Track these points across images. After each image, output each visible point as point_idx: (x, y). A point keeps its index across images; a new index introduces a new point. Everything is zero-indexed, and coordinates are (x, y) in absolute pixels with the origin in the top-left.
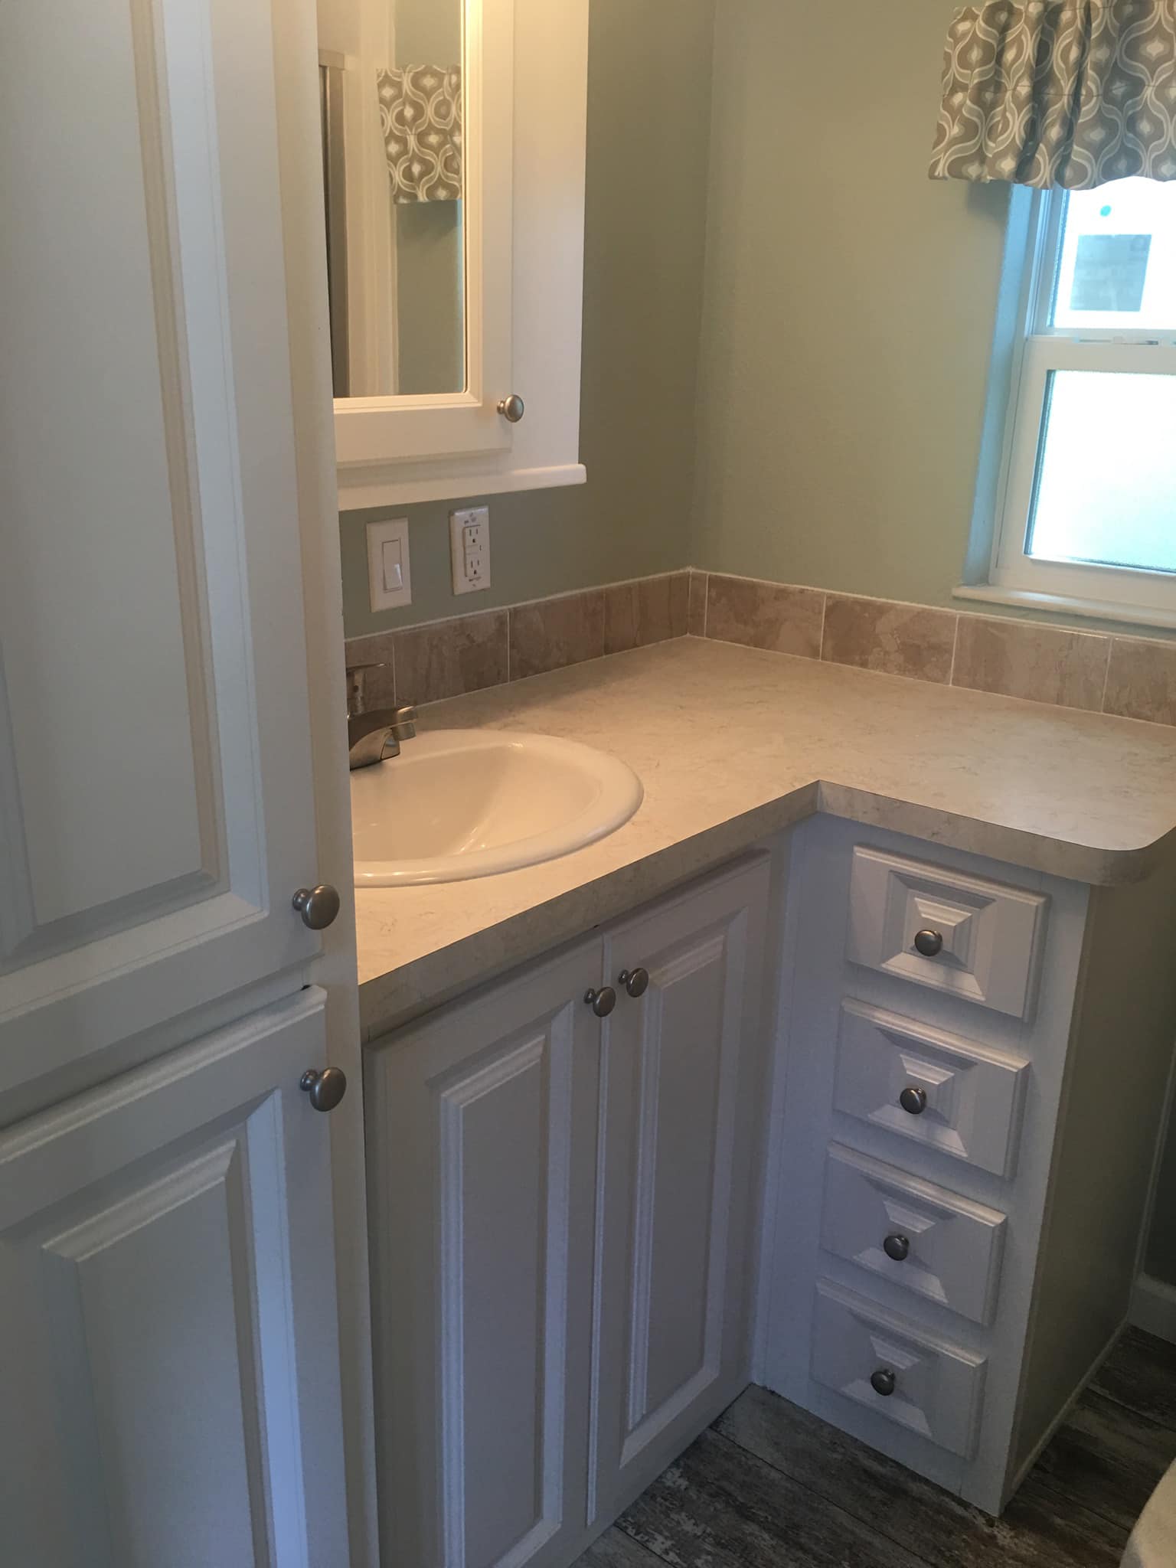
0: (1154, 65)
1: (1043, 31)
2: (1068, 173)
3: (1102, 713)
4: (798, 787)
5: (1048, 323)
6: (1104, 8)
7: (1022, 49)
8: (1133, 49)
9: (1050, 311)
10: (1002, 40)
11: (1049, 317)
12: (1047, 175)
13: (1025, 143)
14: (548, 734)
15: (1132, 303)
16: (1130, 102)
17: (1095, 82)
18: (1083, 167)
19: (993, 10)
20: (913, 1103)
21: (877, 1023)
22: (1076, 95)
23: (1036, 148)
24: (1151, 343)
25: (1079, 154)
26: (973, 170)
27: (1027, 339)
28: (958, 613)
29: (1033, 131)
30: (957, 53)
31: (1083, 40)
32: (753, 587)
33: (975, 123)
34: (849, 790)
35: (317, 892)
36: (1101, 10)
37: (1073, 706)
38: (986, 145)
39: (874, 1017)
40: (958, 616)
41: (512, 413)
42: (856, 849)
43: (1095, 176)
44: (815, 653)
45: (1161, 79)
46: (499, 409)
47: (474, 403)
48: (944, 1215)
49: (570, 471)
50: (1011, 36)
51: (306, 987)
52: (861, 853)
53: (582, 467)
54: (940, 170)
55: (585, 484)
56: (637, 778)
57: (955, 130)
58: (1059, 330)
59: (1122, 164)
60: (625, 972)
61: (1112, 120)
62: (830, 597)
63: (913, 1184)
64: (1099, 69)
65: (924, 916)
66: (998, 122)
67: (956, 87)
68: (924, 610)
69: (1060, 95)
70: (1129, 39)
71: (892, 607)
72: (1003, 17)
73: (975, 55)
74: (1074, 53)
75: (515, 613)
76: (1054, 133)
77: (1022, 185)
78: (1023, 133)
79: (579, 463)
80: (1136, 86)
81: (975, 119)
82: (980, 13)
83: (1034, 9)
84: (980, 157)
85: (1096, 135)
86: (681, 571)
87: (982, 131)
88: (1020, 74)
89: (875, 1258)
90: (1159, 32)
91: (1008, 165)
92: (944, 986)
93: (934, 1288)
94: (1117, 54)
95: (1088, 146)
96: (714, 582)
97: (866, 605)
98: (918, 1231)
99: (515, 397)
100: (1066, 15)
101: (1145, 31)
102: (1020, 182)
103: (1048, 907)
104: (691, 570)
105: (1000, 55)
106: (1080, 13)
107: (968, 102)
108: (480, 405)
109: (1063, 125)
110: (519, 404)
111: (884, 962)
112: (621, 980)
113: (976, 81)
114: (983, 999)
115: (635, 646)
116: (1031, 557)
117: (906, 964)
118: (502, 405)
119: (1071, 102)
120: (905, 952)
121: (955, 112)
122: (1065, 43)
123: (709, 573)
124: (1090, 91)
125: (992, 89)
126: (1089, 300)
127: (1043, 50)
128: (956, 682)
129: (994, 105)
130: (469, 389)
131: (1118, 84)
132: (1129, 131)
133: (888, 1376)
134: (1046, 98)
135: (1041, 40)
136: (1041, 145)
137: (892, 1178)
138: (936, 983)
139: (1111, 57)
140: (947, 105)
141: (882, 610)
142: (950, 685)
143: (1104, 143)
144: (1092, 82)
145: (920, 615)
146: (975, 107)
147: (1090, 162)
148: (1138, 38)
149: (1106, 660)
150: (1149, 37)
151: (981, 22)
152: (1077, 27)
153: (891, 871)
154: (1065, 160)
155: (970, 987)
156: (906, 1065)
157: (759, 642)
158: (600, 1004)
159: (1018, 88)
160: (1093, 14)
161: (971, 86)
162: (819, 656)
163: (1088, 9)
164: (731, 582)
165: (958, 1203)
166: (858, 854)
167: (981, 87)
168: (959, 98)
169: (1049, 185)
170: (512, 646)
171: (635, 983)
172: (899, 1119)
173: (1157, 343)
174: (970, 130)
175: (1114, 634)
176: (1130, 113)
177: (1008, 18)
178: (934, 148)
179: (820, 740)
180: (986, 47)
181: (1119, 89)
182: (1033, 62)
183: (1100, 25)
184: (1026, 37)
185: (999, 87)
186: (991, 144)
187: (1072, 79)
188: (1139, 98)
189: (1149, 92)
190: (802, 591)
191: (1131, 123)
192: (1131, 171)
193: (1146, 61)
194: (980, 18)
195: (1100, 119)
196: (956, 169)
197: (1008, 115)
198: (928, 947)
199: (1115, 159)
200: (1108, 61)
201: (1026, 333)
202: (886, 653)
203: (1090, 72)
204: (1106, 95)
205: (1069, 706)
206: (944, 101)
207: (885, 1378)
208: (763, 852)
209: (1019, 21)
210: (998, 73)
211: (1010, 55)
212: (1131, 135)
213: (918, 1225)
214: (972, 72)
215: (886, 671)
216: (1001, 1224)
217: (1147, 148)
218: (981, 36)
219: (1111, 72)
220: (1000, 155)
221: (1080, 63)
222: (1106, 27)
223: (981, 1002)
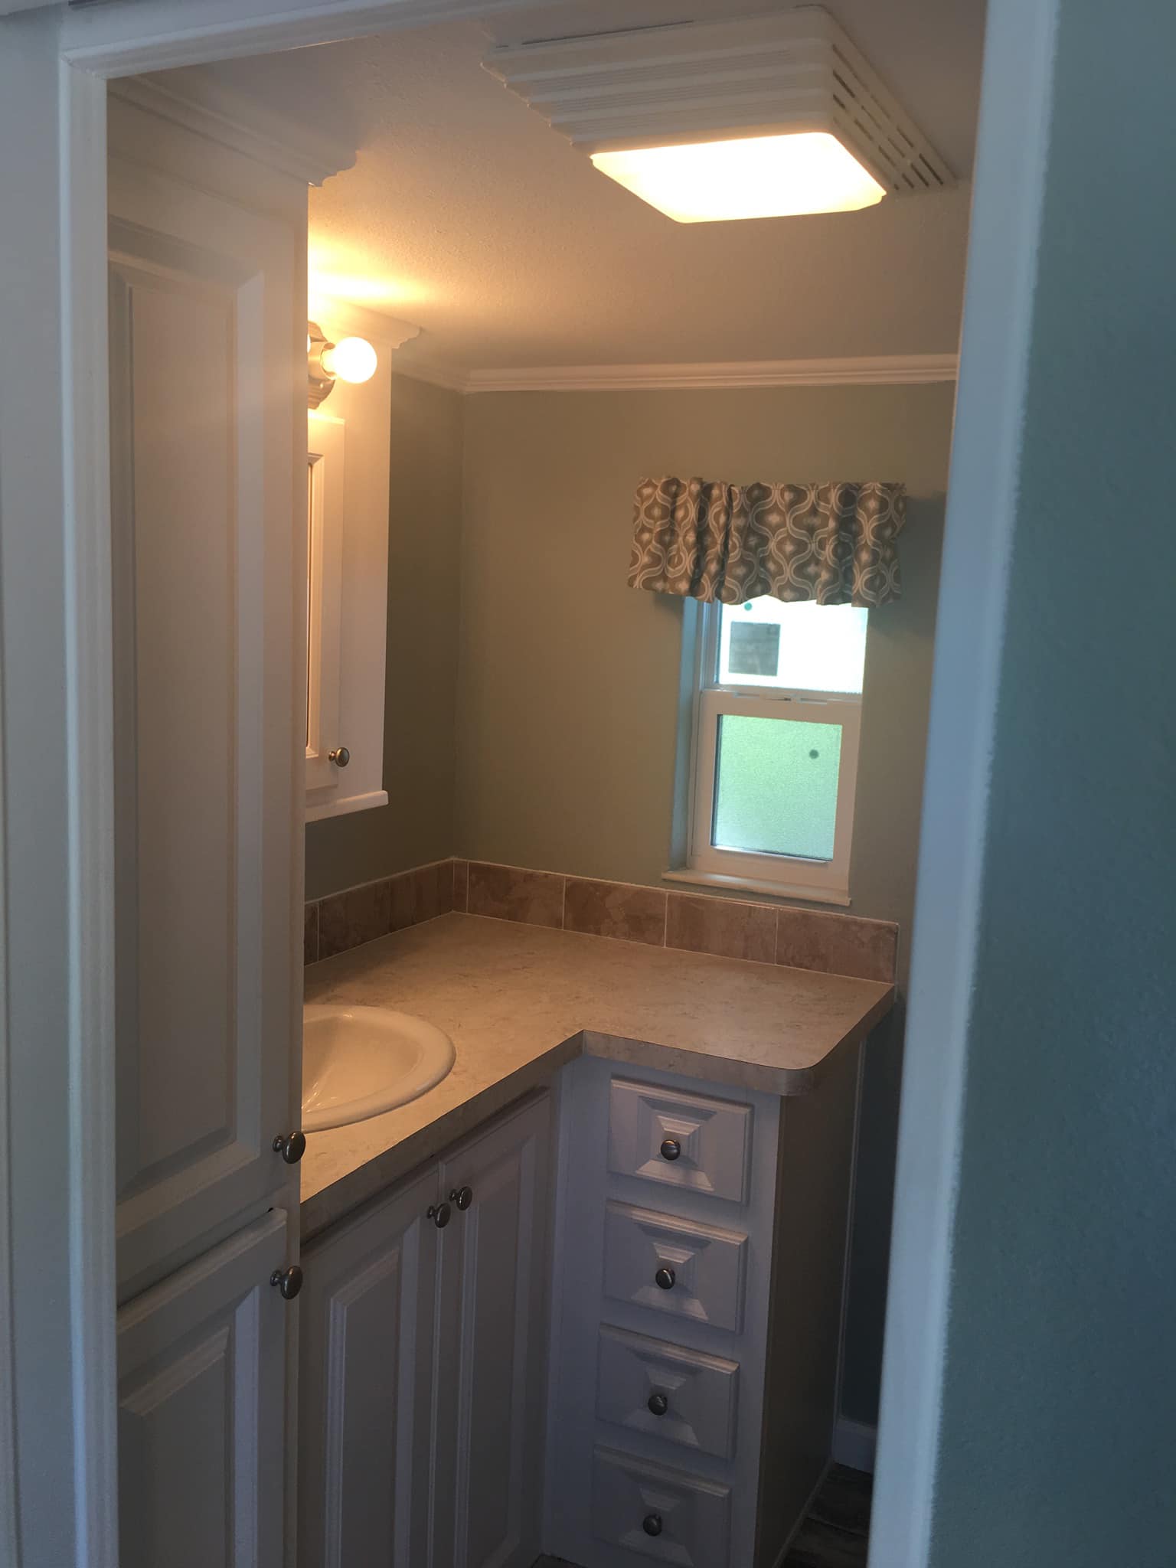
0: (774, 530)
1: (701, 500)
2: (724, 593)
3: (776, 965)
4: (570, 1036)
5: (715, 680)
6: (740, 494)
7: (687, 513)
8: (760, 518)
9: (715, 672)
10: (674, 503)
11: (715, 676)
12: (710, 594)
13: (694, 573)
14: (365, 1004)
15: (772, 670)
16: (760, 549)
17: (737, 538)
18: (734, 591)
19: (668, 484)
20: (665, 1280)
21: (635, 1220)
22: (725, 544)
23: (701, 576)
24: (786, 699)
25: (730, 582)
26: (659, 585)
27: (701, 692)
28: (666, 891)
29: (699, 564)
30: (645, 507)
31: (728, 510)
32: (507, 872)
33: (659, 556)
34: (606, 1036)
35: (293, 1137)
36: (738, 495)
37: (754, 960)
38: (668, 570)
39: (632, 1215)
40: (667, 894)
41: (342, 760)
42: (612, 1081)
43: (741, 597)
44: (558, 924)
45: (779, 538)
46: (330, 757)
47: (312, 754)
48: (693, 1371)
49: (376, 796)
50: (680, 500)
51: (271, 1209)
52: (616, 1084)
53: (384, 791)
54: (637, 583)
55: (387, 805)
56: (447, 1036)
57: (645, 559)
58: (721, 686)
59: (759, 588)
60: (454, 1191)
61: (750, 561)
62: (569, 880)
63: (669, 1350)
64: (738, 530)
65: (665, 1129)
66: (674, 555)
67: (644, 529)
68: (642, 889)
69: (715, 543)
70: (757, 511)
71: (616, 888)
72: (674, 488)
73: (657, 512)
74: (722, 519)
75: (324, 904)
76: (713, 567)
77: (692, 598)
78: (692, 567)
79: (383, 789)
80: (764, 541)
81: (659, 553)
82: (659, 485)
83: (695, 488)
84: (664, 577)
85: (740, 571)
86: (447, 860)
87: (664, 561)
88: (688, 528)
89: (643, 1418)
90: (775, 509)
91: (684, 586)
92: (683, 1183)
93: (688, 1435)
94: (750, 519)
95: (735, 577)
96: (475, 868)
97: (596, 885)
98: (674, 1388)
99: (343, 749)
100: (715, 492)
101: (767, 508)
102: (692, 595)
103: (752, 1113)
104: (454, 859)
105: (673, 512)
106: (725, 495)
107: (654, 542)
108: (317, 755)
109: (718, 563)
110: (346, 754)
111: (637, 1169)
112: (451, 1199)
113: (658, 529)
114: (711, 1190)
115: (413, 924)
116: (718, 847)
117: (655, 1169)
118: (333, 755)
119: (723, 548)
120: (653, 1159)
121: (644, 545)
122: (715, 511)
123: (469, 861)
124: (734, 544)
125: (669, 534)
126: (742, 665)
127: (702, 513)
128: (669, 944)
129: (671, 543)
130: (309, 745)
131: (751, 539)
132: (762, 567)
133: (656, 1520)
134: (705, 543)
135: (700, 507)
136: (705, 575)
137: (651, 1348)
138: (678, 1182)
139: (746, 522)
140: (638, 539)
141: (609, 890)
142: (665, 947)
143: (746, 576)
144: (735, 539)
145: (639, 893)
146: (658, 546)
147: (737, 586)
148: (763, 511)
149: (775, 925)
150: (770, 511)
151: (659, 492)
152: (723, 503)
153: (640, 1097)
154: (721, 584)
155: (703, 1182)
156: (658, 1251)
157: (511, 916)
158: (440, 1216)
159: (687, 537)
160: (733, 497)
161: (655, 532)
162: (561, 926)
163: (730, 493)
164: (489, 868)
165: (703, 1359)
166: (614, 1085)
167: (662, 533)
168: (646, 536)
169: (711, 599)
170: (321, 932)
171: (463, 1197)
172: (655, 1296)
173: (790, 700)
174: (656, 560)
175: (779, 906)
176: (761, 556)
177: (677, 489)
178: (631, 566)
179: (577, 998)
180: (664, 508)
181: (753, 541)
182: (696, 523)
183: (738, 504)
184: (691, 505)
185: (673, 533)
186: (671, 569)
187: (722, 535)
188: (766, 548)
189: (772, 545)
190: (546, 876)
191: (763, 562)
192: (763, 593)
193: (769, 526)
194: (659, 487)
195: (743, 561)
196: (648, 584)
197: (682, 554)
198: (670, 1153)
199: (754, 585)
200: (745, 526)
201: (700, 687)
202: (615, 923)
203: (734, 533)
204: (745, 546)
205: (752, 960)
206: (636, 536)
207: (655, 1523)
208: (544, 1089)
209: (685, 491)
210: (672, 524)
211: (680, 514)
212: (762, 569)
213: (673, 1383)
214: (656, 522)
215: (615, 937)
216: (736, 1371)
217: (774, 580)
218: (659, 500)
219: (747, 532)
220: (679, 579)
221: (727, 525)
222: (742, 505)
223: (711, 1192)
